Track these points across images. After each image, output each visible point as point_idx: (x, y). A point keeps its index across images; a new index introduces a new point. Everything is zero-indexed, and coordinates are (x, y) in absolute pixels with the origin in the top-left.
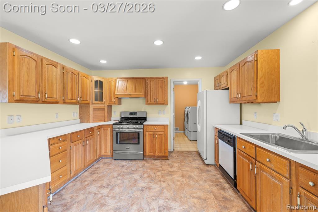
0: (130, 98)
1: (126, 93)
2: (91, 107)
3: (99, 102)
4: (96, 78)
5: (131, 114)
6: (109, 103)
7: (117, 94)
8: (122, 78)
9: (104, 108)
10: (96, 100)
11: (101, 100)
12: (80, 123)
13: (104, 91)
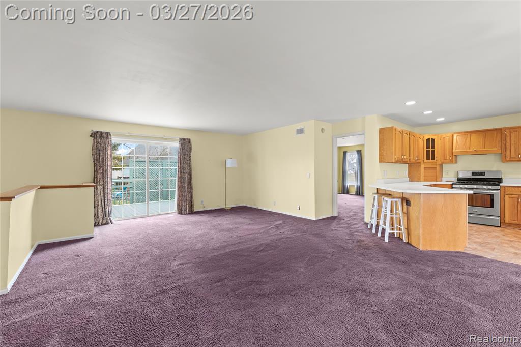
0: (472, 155)
1: (470, 149)
2: (422, 166)
3: (431, 161)
4: (427, 137)
5: (473, 173)
6: (442, 161)
7: (457, 151)
8: (461, 133)
9: (435, 166)
10: (428, 158)
11: (433, 158)
12: (410, 181)
13: (436, 149)
